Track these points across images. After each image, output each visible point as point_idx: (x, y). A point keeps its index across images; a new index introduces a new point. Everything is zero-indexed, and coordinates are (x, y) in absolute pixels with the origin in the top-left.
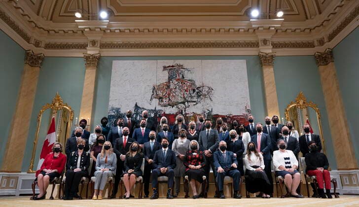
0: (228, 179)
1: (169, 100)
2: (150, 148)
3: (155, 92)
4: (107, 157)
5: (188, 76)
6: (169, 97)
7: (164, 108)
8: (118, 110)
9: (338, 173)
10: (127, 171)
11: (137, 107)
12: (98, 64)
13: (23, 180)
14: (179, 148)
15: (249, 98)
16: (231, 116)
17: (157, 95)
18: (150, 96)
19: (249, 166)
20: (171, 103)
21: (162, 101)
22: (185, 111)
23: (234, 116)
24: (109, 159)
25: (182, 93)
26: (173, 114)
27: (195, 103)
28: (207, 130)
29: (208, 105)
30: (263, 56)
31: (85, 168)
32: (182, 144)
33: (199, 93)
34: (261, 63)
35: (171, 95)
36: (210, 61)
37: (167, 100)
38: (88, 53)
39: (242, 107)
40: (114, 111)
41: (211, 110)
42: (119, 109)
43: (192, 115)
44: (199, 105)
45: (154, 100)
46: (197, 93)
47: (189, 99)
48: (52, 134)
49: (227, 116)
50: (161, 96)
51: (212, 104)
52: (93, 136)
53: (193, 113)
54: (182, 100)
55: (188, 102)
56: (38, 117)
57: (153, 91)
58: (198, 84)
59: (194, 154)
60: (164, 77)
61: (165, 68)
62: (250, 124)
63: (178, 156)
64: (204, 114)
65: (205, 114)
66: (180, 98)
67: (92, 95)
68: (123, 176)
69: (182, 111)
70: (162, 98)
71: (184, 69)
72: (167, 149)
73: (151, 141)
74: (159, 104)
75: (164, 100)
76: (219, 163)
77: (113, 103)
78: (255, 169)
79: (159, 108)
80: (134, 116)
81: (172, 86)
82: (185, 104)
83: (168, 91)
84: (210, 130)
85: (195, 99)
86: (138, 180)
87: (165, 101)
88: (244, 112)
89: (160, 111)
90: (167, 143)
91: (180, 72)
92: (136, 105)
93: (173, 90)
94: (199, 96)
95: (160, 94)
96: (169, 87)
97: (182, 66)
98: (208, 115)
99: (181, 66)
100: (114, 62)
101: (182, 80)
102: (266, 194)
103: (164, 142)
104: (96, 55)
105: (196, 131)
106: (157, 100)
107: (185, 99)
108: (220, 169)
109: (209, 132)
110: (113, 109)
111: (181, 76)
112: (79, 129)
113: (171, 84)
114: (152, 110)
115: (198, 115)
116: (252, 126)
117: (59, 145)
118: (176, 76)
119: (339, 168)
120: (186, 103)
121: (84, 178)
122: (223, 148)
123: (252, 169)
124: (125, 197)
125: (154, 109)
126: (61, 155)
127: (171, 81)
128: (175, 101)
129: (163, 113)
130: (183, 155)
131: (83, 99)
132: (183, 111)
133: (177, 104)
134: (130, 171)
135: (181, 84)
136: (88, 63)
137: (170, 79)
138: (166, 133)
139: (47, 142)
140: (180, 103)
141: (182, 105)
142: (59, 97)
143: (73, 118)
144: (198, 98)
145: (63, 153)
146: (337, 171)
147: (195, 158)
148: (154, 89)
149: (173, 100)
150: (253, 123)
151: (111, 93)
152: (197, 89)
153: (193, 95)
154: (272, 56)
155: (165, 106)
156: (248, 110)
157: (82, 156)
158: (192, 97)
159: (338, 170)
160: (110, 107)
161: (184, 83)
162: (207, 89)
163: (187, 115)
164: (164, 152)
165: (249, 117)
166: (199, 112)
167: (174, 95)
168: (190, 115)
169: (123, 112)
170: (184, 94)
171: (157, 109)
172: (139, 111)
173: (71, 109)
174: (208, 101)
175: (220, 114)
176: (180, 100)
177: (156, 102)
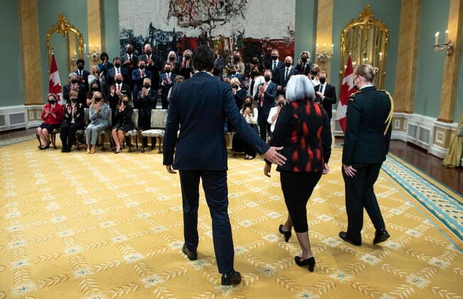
1: (191, 18)
3: (172, 7)
6: (190, 15)
7: (184, 29)
8: (130, 33)
11: (152, 28)
15: (294, 14)
16: (268, 40)
17: (175, 11)
18: (167, 12)
20: (193, 23)
21: (182, 20)
22: (210, 33)
23: (272, 40)
25: (207, 8)
26: (195, 38)
27: (222, 22)
29: (240, 25)
33: (228, 7)
35: (193, 10)
37: (188, 18)
39: (284, 27)
40: (126, 34)
41: (242, 32)
42: (132, 31)
43: (218, 38)
44: (227, 25)
45: (172, 18)
46: (226, 7)
47: (216, 17)
49: (262, 40)
50: (180, 12)
51: (244, 23)
53: (220, 35)
54: (207, 18)
55: (214, 20)
57: (170, 6)
64: (234, 38)
65: (236, 37)
66: (204, 16)
67: (99, 14)
69: (206, 33)
70: (181, 15)
74: (178, 24)
75: (184, 18)
77: (124, 24)
79: (178, 29)
80: (150, 40)
82: (210, 24)
83: (189, 5)
85: (223, 17)
87: (186, 19)
88: (286, 35)
89: (180, 33)
92: (151, 25)
93: (196, 4)
94: (228, 12)
95: (179, 9)
98: (238, 39)
106: (176, 18)
107: (211, 16)
110: (124, 31)
114: (170, 32)
115: (226, 38)
120: (212, 22)
125: (172, 31)
128: (198, 19)
129: (183, 36)
131: (89, 19)
132: (208, 33)
133: (200, 23)
140: (204, 22)
141: (207, 25)
142: (62, 17)
144: (226, 15)
148: (171, 2)
149: (195, 18)
150: (277, 61)
151: (120, 9)
152: (226, 1)
153: (221, 11)
155: (185, 27)
156: (291, 31)
158: (218, 13)
160: (121, 30)
162: (239, 2)
163: (213, 39)
166: (227, 35)
167: (197, 10)
168: (216, 39)
169: (136, 35)
170: (209, 10)
171: (176, 31)
172: (155, 33)
173: (78, 31)
174: (239, 18)
175: (254, 37)
176: (204, 18)
177: (174, 20)
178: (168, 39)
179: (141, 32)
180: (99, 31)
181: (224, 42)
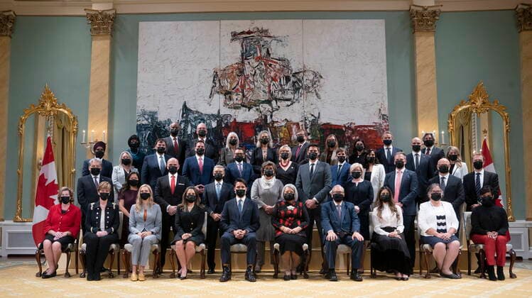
0: (342, 248)
1: (244, 96)
2: (215, 194)
3: (217, 82)
4: (146, 211)
5: (277, 51)
6: (243, 92)
7: (234, 110)
8: (153, 115)
9: (526, 224)
10: (181, 236)
11: (185, 109)
12: (113, 29)
13: (9, 233)
14: (264, 195)
15: (386, 92)
16: (353, 126)
17: (221, 87)
18: (210, 89)
19: (377, 228)
20: (246, 102)
21: (231, 99)
22: (271, 116)
23: (359, 126)
24: (149, 214)
25: (267, 84)
26: (250, 123)
27: (289, 103)
28: (310, 163)
29: (313, 107)
30: (417, 12)
31: (113, 229)
32: (267, 187)
33: (296, 83)
34: (413, 26)
35: (247, 87)
36: (318, 22)
37: (240, 97)
38: (93, 8)
39: (374, 109)
40: (146, 117)
41: (317, 115)
42: (156, 113)
43: (283, 124)
44: (296, 105)
45: (216, 96)
46: (294, 83)
47: (279, 95)
48: (50, 164)
49: (345, 126)
50: (228, 89)
51: (319, 103)
52: (119, 171)
53: (286, 119)
54: (267, 97)
55: (276, 100)
56: (19, 129)
57: (214, 80)
58: (295, 67)
59: (290, 208)
60: (233, 53)
61: (235, 36)
62: (385, 147)
63: (262, 208)
64: (306, 124)
65: (307, 122)
66: (262, 94)
67: (107, 88)
68: (174, 244)
69: (266, 117)
70: (230, 93)
71: (270, 37)
72: (244, 198)
73: (216, 182)
74: (226, 104)
75: (234, 97)
76: (330, 222)
77: (145, 103)
78: (387, 234)
79: (225, 111)
80: (182, 126)
81: (248, 71)
82: (271, 105)
83: (241, 80)
84: (316, 163)
85: (289, 96)
86: (199, 249)
87: (237, 98)
88: (377, 120)
89: (227, 116)
90: (244, 189)
91: (262, 43)
92: (185, 106)
93: (251, 78)
94: (296, 90)
95: (227, 84)
96: (242, 72)
97: (267, 31)
98: (312, 125)
99: (264, 32)
100: (142, 25)
101: (267, 59)
102: (403, 273)
103: (238, 187)
104: (108, 13)
105: (291, 162)
106: (222, 97)
107: (272, 95)
108: (331, 235)
109: (314, 167)
110: (144, 113)
111: (264, 52)
112: (95, 162)
113: (247, 66)
114: (213, 115)
115: (294, 124)
116: (389, 152)
117: (67, 192)
118: (256, 52)
119: (529, 217)
120: (274, 103)
121: (113, 246)
122: (338, 197)
123: (383, 233)
124: (179, 276)
125: (216, 113)
126: (72, 207)
127: (246, 62)
128: (254, 98)
129: (232, 120)
130: (269, 207)
131: (92, 96)
132: (269, 117)
133: (257, 103)
134: (185, 236)
135: (263, 67)
136: (95, 29)
137: (245, 56)
138: (240, 164)
139: (42, 179)
140: (263, 102)
141: (266, 106)
142: (49, 92)
143: (77, 129)
144: (295, 93)
145: (76, 203)
146: (524, 221)
147: (292, 215)
148: (216, 75)
149: (250, 96)
150: (391, 147)
152: (293, 76)
153: (286, 87)
154: (435, 12)
155: (236, 108)
156: (383, 115)
157: (106, 211)
158: (283, 91)
159: (527, 220)
160: (139, 111)
161: (270, 65)
162: (311, 77)
163: (275, 125)
164: (240, 204)
165: (385, 135)
166: (295, 120)
167: (252, 86)
168: (280, 124)
169: (161, 118)
170: (269, 86)
171: (222, 113)
172: (191, 117)
173: (71, 113)
174: (312, 98)
175: (333, 123)
176: (263, 97)
177: (219, 99)
178: (210, 124)
179: (170, 114)
180: (106, 112)
181: (291, 128)
